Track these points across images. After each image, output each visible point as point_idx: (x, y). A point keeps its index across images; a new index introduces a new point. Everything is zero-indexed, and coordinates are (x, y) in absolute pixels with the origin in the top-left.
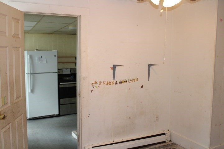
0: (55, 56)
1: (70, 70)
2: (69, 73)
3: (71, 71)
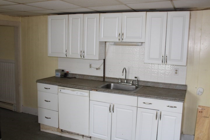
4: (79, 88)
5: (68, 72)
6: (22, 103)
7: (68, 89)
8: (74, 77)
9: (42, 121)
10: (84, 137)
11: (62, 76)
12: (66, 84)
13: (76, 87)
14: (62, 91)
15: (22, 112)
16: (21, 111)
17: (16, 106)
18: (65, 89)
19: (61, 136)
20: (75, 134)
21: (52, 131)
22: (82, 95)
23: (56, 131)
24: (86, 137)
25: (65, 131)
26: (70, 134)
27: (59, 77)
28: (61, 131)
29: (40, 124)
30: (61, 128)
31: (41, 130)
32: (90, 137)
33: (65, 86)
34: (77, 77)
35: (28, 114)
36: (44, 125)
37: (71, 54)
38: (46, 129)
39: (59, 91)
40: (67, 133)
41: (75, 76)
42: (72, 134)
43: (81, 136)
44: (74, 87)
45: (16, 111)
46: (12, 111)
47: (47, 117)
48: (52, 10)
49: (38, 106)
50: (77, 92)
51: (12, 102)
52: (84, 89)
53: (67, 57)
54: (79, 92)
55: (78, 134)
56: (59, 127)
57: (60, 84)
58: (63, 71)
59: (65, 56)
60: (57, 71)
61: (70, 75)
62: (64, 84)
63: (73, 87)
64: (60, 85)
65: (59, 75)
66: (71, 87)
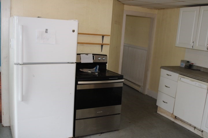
0: (74, 31)
1: (93, 57)
2: (91, 61)
3: (93, 59)
4: (198, 79)
5: (193, 64)
6: (148, 86)
7: (187, 79)
8: (198, 69)
9: (160, 104)
10: (195, 129)
11: (187, 67)
12: (186, 74)
13: (195, 78)
14: (181, 80)
15: (147, 95)
16: (146, 93)
17: (142, 88)
18: (184, 78)
19: (173, 122)
20: (187, 124)
21: (167, 115)
22: (200, 86)
23: (170, 117)
24: (198, 129)
25: (178, 118)
26: (183, 122)
27: (184, 68)
28: (174, 118)
29: (157, 106)
30: (175, 114)
31: (158, 112)
32: (202, 131)
33: (185, 75)
34: (202, 70)
35: (151, 97)
36: (161, 108)
37: (197, 45)
38: (162, 112)
39: (179, 79)
40: (180, 121)
41: (200, 69)
42: (185, 123)
43: (193, 127)
44: (194, 78)
45: (142, 92)
46: (139, 91)
47: (164, 101)
48: (183, 1)
49: (159, 90)
50: (196, 82)
51: (140, 84)
52: (203, 80)
53: (193, 48)
54: (198, 83)
55: (190, 125)
56: (173, 113)
57: (181, 72)
58: (188, 62)
59: (192, 48)
60: (182, 61)
61: (194, 67)
62: (185, 73)
63: (192, 77)
64: (180, 74)
65: (184, 65)
66: (191, 77)
